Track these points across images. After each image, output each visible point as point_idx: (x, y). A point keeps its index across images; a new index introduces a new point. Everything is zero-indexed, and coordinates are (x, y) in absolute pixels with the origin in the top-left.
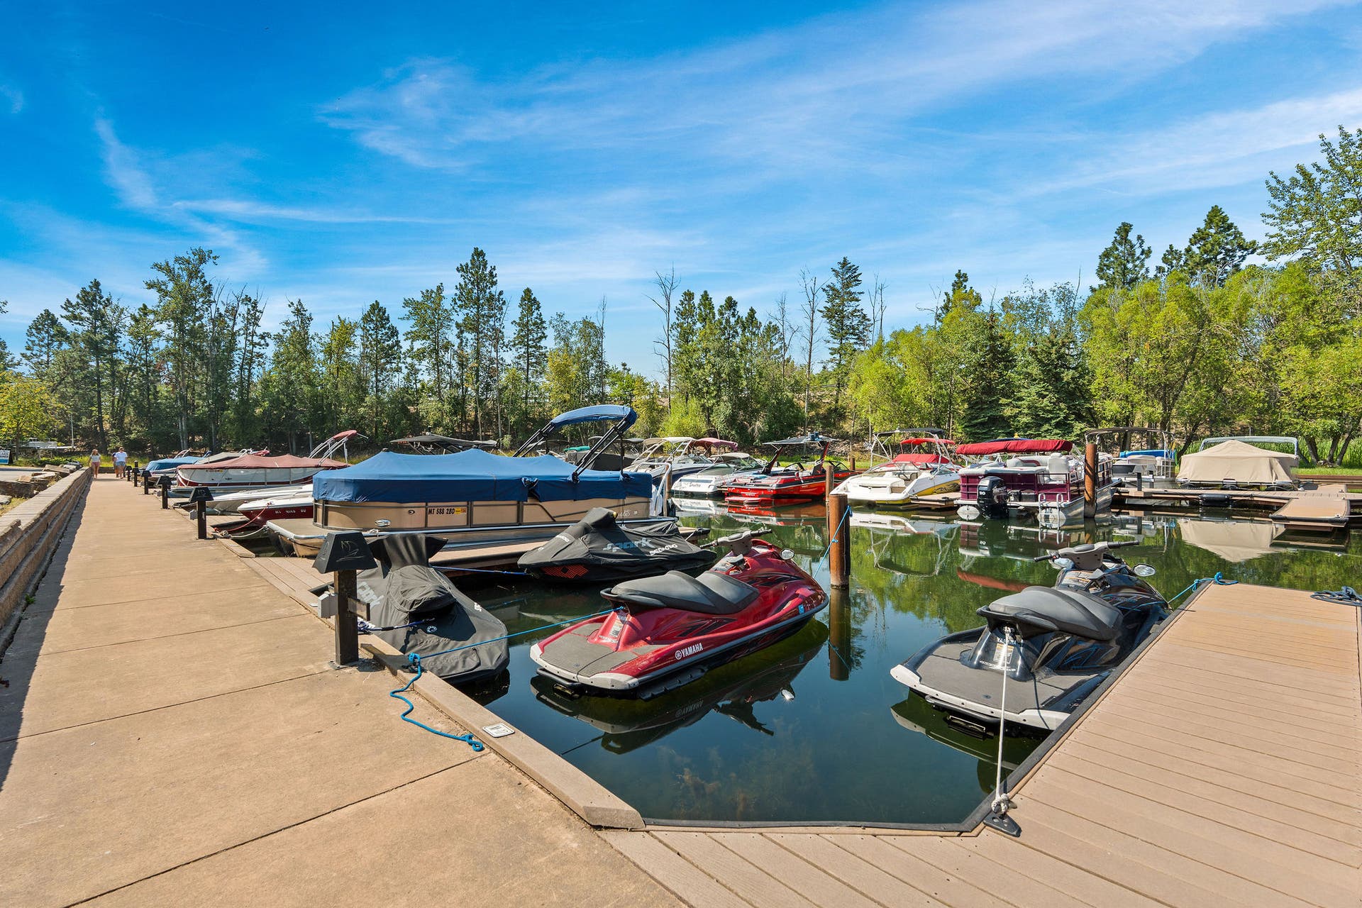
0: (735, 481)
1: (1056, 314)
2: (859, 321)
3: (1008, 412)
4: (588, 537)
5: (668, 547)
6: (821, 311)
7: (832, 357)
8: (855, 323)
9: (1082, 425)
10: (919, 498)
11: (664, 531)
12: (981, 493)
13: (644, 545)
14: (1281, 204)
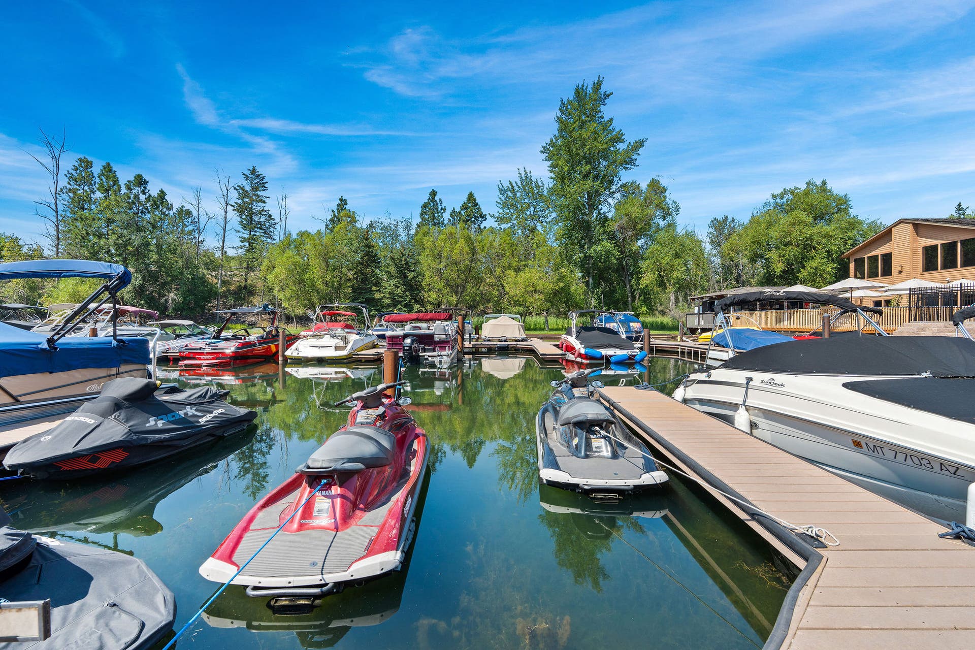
0: (187, 346)
1: (403, 236)
2: (266, 219)
3: (377, 296)
4: (123, 414)
5: (216, 413)
6: (232, 206)
7: (242, 244)
8: (263, 220)
9: (418, 306)
10: (358, 353)
11: (205, 397)
12: (406, 348)
13: (190, 414)
14: (503, 198)
